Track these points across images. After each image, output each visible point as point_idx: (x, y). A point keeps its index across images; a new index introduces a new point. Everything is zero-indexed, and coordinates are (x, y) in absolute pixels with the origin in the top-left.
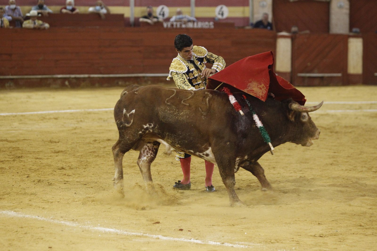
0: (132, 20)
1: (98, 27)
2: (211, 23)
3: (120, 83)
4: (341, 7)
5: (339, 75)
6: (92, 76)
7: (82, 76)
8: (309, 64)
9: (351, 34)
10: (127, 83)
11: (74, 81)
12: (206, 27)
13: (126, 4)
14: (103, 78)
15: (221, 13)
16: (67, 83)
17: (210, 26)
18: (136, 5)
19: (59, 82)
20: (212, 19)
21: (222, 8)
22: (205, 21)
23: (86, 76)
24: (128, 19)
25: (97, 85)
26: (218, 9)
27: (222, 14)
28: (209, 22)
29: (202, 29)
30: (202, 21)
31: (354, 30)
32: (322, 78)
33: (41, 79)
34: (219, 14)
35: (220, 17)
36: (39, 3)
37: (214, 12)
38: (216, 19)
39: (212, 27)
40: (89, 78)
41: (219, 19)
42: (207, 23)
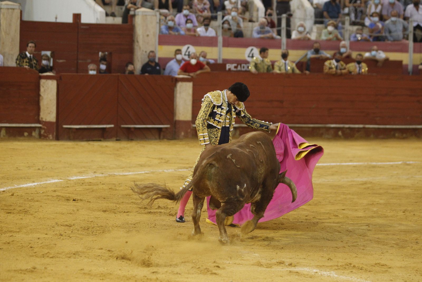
0: (410, 68)
1: (374, 74)
3: (397, 135)
6: (367, 126)
7: (357, 126)
10: (404, 135)
11: (348, 131)
13: (404, 49)
14: (379, 129)
16: (340, 133)
18: (415, 51)
19: (332, 132)
23: (361, 126)
24: (407, 66)
25: (372, 136)
33: (313, 128)
36: (314, 48)
40: (364, 128)
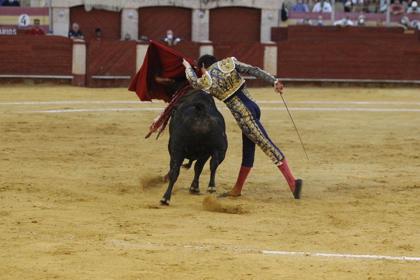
2: (15, 30)
4: (131, 17)
5: (129, 77)
8: (102, 68)
9: (139, 41)
12: (9, 34)
15: (23, 21)
17: (13, 32)
20: (16, 27)
21: (24, 17)
22: (8, 29)
26: (21, 17)
27: (25, 23)
28: (12, 29)
29: (6, 36)
30: (6, 29)
31: (143, 37)
32: (113, 80)
34: (22, 22)
35: (22, 24)
37: (17, 20)
38: (19, 26)
39: (16, 33)
41: (22, 27)
42: (10, 30)
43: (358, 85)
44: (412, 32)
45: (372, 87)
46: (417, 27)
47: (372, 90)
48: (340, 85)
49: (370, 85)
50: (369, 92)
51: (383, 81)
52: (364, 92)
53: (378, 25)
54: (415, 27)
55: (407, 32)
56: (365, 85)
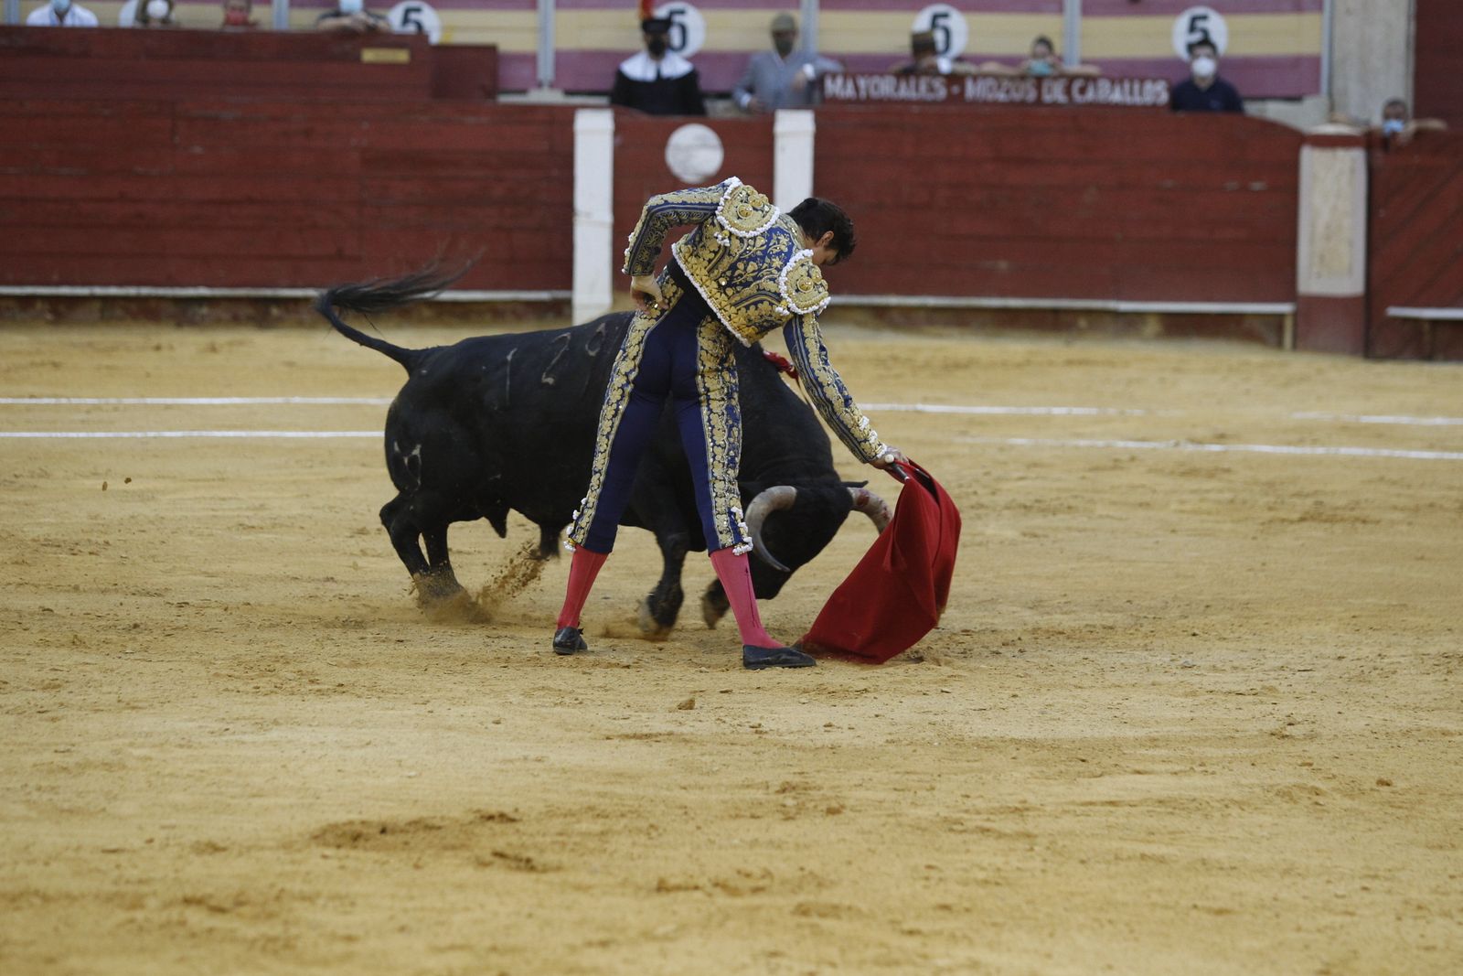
43: (146, 312)
44: (402, 56)
45: (217, 323)
46: (421, 33)
47: (222, 337)
48: (61, 312)
49: (205, 310)
50: (213, 349)
51: (268, 292)
52: (185, 344)
53: (228, 21)
54: (411, 28)
55: (369, 55)
56: (183, 314)
